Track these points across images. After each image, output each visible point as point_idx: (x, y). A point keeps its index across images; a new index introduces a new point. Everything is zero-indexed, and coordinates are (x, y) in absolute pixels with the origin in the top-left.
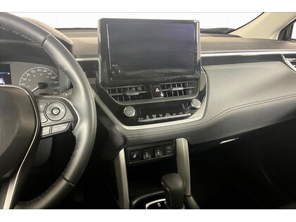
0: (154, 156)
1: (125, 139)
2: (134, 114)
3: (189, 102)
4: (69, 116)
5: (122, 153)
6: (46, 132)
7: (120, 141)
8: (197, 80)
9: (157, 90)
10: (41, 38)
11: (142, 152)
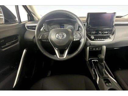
0: (96, 49)
1: (90, 44)
2: (93, 38)
3: (109, 36)
4: (80, 37)
5: (88, 48)
6: (74, 40)
7: (89, 44)
8: (112, 30)
9: (100, 32)
10: (76, 17)
11: (93, 48)
